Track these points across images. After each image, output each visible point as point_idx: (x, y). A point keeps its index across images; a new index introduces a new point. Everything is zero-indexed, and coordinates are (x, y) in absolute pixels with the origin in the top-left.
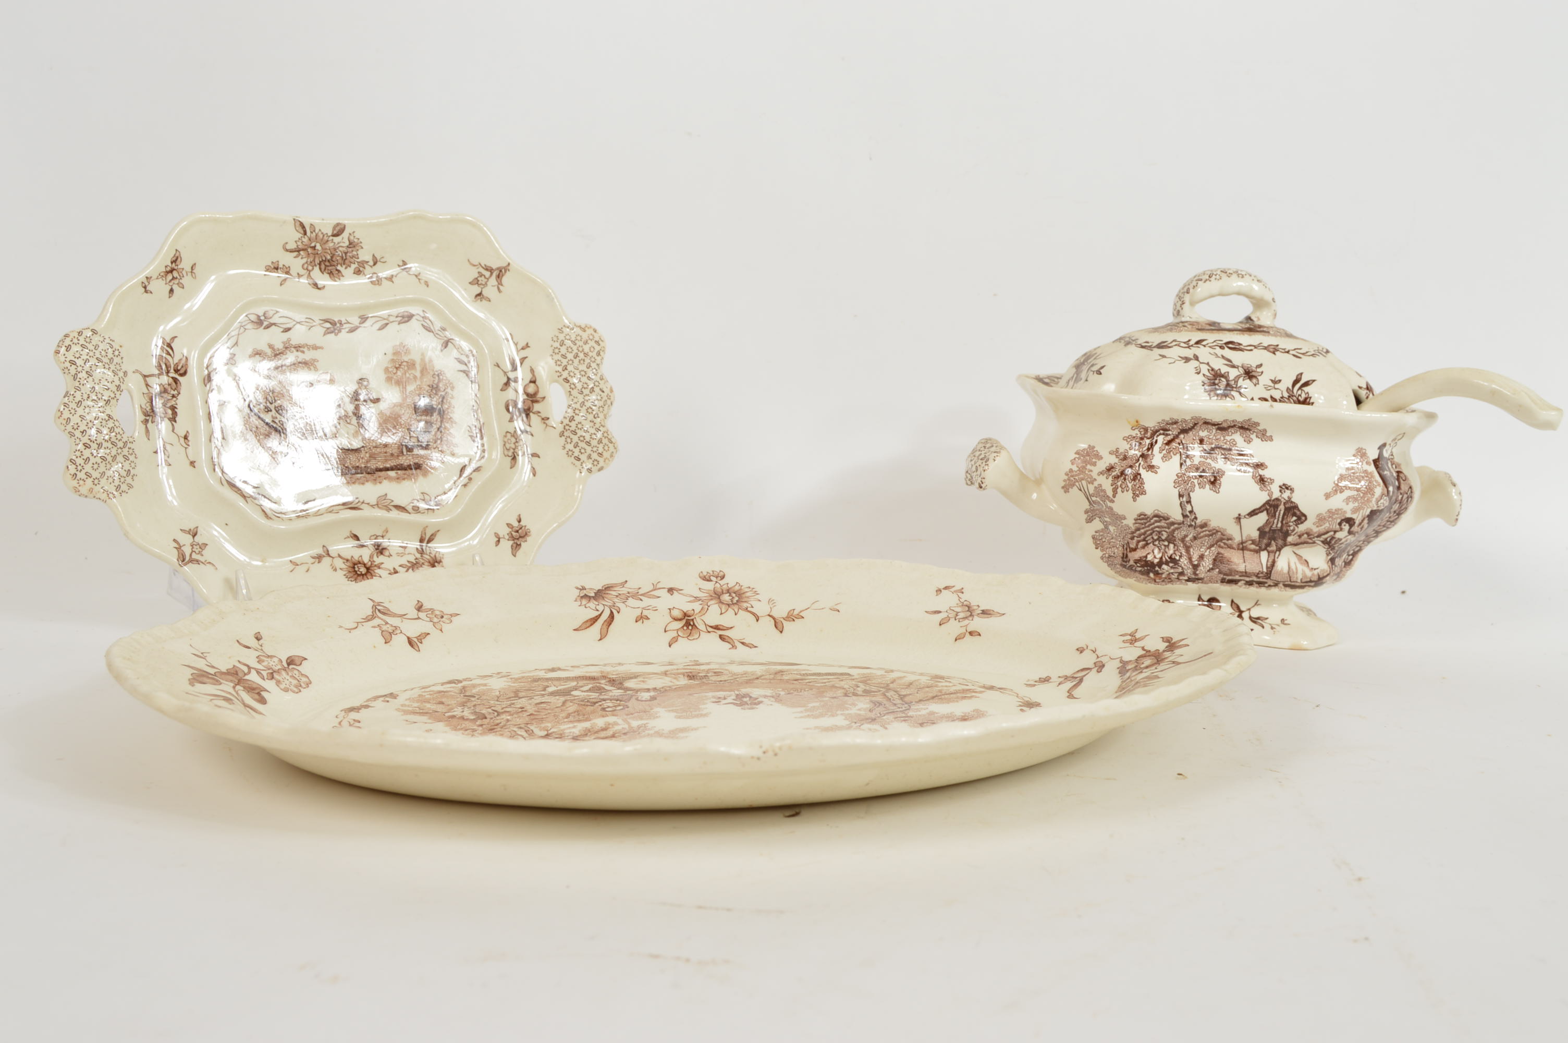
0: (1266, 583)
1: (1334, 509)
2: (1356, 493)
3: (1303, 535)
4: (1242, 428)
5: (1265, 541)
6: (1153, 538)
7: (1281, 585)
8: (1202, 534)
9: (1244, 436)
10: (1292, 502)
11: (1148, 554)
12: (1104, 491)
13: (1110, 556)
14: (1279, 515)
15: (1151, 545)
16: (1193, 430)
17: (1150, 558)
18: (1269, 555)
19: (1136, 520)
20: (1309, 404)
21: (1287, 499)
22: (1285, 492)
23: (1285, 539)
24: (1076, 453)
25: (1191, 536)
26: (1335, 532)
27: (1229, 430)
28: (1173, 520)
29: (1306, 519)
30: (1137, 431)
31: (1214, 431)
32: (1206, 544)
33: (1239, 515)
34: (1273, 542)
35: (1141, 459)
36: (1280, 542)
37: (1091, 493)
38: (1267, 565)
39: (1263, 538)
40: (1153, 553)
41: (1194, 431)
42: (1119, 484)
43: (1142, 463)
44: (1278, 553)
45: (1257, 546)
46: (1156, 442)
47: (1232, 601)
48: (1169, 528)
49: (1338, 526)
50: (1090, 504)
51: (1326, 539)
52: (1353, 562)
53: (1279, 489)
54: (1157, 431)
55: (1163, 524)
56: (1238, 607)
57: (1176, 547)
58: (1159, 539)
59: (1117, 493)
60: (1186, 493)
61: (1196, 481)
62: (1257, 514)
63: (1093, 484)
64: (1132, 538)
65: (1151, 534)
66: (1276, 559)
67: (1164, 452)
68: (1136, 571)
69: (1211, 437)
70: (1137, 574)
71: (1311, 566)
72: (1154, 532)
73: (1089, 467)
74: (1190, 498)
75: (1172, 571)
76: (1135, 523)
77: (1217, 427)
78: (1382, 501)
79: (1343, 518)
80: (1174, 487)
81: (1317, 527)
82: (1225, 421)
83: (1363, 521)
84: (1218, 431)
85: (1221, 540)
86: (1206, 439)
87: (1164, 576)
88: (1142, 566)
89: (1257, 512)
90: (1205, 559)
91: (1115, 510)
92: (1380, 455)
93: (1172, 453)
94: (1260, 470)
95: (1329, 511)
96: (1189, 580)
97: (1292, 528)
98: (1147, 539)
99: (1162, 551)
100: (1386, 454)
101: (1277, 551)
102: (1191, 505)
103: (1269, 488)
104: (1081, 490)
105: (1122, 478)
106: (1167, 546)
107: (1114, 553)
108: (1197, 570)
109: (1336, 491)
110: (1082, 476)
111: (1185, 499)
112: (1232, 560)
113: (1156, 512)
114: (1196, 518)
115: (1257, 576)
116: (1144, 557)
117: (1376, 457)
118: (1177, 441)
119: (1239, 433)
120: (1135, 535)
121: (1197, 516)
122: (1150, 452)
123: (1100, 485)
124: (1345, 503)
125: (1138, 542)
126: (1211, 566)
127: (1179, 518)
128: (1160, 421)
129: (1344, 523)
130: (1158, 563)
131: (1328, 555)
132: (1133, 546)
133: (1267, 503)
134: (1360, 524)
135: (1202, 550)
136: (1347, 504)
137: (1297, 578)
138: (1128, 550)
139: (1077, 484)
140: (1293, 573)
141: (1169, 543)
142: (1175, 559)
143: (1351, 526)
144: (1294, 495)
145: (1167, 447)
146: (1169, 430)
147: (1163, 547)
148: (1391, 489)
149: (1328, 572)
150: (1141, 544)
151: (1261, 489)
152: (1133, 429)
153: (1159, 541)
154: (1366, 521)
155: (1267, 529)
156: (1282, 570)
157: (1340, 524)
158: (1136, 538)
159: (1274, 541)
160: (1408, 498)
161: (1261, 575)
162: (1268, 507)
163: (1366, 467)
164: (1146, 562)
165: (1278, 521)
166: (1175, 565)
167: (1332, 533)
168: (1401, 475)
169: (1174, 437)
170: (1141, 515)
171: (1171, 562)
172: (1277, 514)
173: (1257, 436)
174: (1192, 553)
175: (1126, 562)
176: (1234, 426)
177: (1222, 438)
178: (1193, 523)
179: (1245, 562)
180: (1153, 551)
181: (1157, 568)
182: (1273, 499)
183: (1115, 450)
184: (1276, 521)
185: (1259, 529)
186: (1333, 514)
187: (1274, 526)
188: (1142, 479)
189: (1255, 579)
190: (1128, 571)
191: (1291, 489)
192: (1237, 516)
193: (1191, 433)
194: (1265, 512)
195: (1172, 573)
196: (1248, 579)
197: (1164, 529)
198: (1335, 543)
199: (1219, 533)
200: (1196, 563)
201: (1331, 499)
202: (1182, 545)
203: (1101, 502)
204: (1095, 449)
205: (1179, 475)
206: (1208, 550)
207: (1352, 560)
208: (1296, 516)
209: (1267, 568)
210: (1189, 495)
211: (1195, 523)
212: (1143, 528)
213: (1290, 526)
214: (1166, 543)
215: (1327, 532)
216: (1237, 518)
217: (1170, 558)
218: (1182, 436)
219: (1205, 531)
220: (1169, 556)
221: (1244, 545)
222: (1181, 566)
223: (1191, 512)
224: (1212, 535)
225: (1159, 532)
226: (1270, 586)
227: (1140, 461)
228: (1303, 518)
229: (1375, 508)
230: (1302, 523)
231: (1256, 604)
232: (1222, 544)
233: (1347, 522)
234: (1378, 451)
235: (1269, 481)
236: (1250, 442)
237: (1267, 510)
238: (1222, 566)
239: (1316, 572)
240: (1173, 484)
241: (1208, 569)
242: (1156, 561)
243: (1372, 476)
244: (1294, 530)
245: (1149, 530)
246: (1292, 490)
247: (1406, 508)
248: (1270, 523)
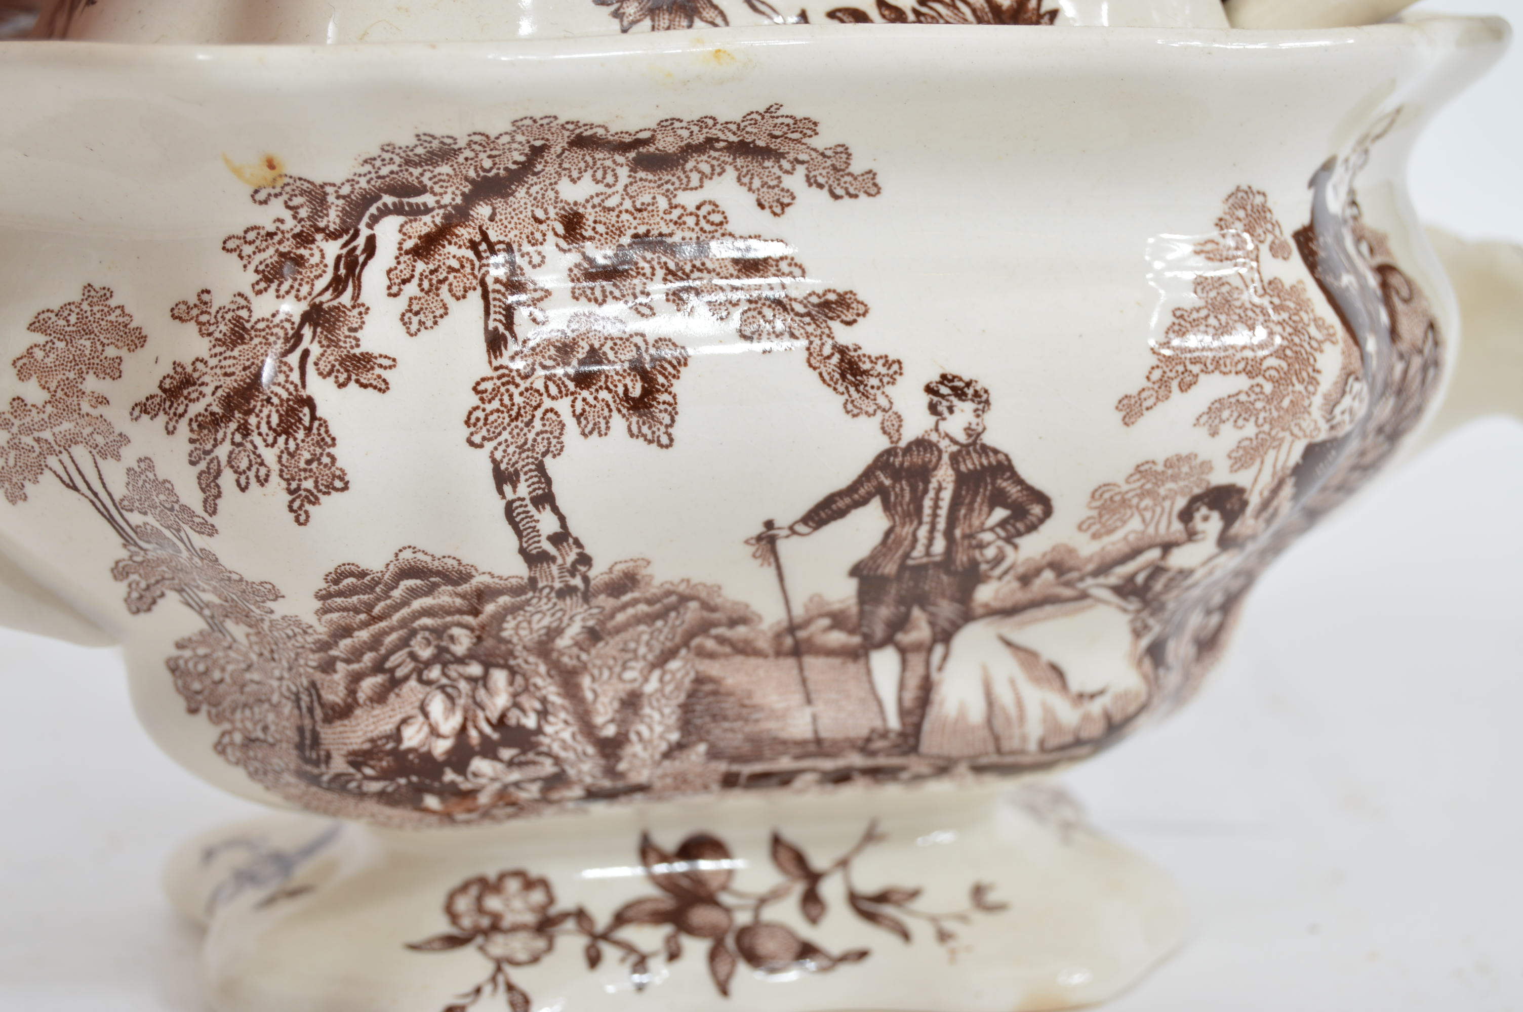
0: (902, 769)
1: (1160, 459)
2: (1242, 382)
3: (1038, 572)
4: (742, 149)
5: (885, 612)
6: (413, 656)
7: (962, 768)
8: (620, 617)
9: (757, 183)
10: (985, 449)
11: (405, 721)
12: (165, 486)
13: (250, 742)
14: (936, 506)
15: (413, 683)
16: (532, 179)
17: (413, 737)
18: (904, 663)
19: (323, 597)
20: (1037, 19)
21: (962, 438)
22: (951, 410)
23: (964, 596)
24: (32, 327)
25: (574, 630)
26: (1167, 547)
27: (690, 165)
28: (486, 579)
29: (1048, 511)
30: (277, 208)
31: (623, 173)
32: (642, 650)
33: (769, 525)
34: (916, 612)
35: (307, 331)
36: (946, 609)
37: (117, 498)
38: (900, 701)
39: (877, 601)
40: (426, 715)
41: (536, 185)
42: (223, 452)
43: (316, 350)
44: (939, 650)
45: (852, 632)
46: (371, 247)
47: (777, 842)
48: (476, 613)
49: (1177, 526)
50: (127, 541)
51: (1131, 578)
52: (1223, 637)
53: (926, 398)
54: (368, 199)
55: (445, 597)
56: (800, 859)
57: (519, 680)
58: (442, 657)
59: (219, 495)
60: (524, 463)
61: (563, 406)
62: (842, 514)
63: (118, 457)
64: (328, 667)
65: (405, 643)
66: (935, 675)
67: (411, 289)
68: (362, 795)
69: (609, 203)
70: (372, 806)
71: (1076, 683)
72: (413, 633)
73: (91, 383)
74: (549, 482)
75: (515, 776)
76: (326, 611)
77: (632, 155)
78: (1347, 402)
79: (1197, 491)
80: (471, 443)
81: (1095, 536)
82: (668, 124)
83: (1275, 491)
84: (641, 174)
85: (704, 628)
86: (590, 215)
87: (483, 799)
88: (384, 775)
89: (841, 504)
90: (647, 710)
91: (229, 560)
92: (1317, 208)
93: (444, 288)
94: (836, 326)
95: (1142, 471)
96: (592, 795)
97: (990, 552)
98: (388, 665)
99: (461, 702)
100: (1335, 203)
101: (935, 641)
102: (556, 510)
103: (882, 401)
104: (75, 488)
105: (233, 426)
106: (484, 680)
107: (265, 729)
108: (619, 759)
109: (1164, 382)
110: (66, 426)
111: (523, 490)
112: (758, 699)
113: (407, 555)
114: (585, 560)
115: (864, 746)
116: (388, 737)
117: (1302, 219)
118: (466, 233)
119: (731, 174)
120: (334, 653)
121: (588, 551)
122: (346, 298)
123: (147, 462)
124: (1203, 431)
125: (356, 678)
126: (675, 737)
127: (518, 569)
128: (375, 152)
129: (1204, 510)
130: (450, 752)
131: (1137, 634)
132: (335, 694)
133: (883, 462)
134: (1265, 504)
135: (628, 675)
136: (1214, 434)
137: (1024, 739)
138: (319, 713)
139: (52, 461)
140: (1008, 719)
141: (488, 666)
142: (520, 728)
143: (1229, 518)
144: (989, 418)
145: (420, 266)
146: (421, 190)
147: (463, 685)
148: (1371, 345)
149: (1143, 697)
150: (368, 685)
151: (852, 411)
152: (258, 197)
153: (445, 665)
154: (1288, 490)
155: (890, 568)
156: (962, 714)
157: (1186, 516)
158: (340, 666)
159: (923, 607)
160: (1425, 369)
161: (879, 744)
162: (887, 482)
163: (1273, 267)
164: (399, 756)
165: (933, 530)
166: (524, 752)
167: (1154, 554)
168: (1395, 280)
169: (446, 217)
170: (338, 576)
171: (506, 743)
172: (928, 503)
173: (811, 181)
174: (589, 696)
175: (317, 763)
176: (710, 143)
177: (663, 203)
178: (577, 582)
179: (809, 701)
180: (424, 710)
181: (449, 776)
182: (903, 444)
183: (193, 300)
184: (923, 532)
185: (856, 571)
186: (1159, 478)
187: (918, 552)
188: (324, 423)
189: (857, 760)
190: (329, 796)
191: (976, 394)
192: (759, 529)
193: (521, 193)
194: (876, 504)
195: (517, 784)
196: (828, 765)
197: (457, 618)
198: (1167, 588)
199: (693, 605)
200: (610, 731)
201: (1148, 422)
202: (542, 669)
203: (167, 533)
204: (113, 303)
205: (488, 386)
206: (656, 674)
207: (1220, 628)
208: (1005, 506)
209: (903, 713)
210: (541, 468)
211: (586, 580)
212: (365, 625)
213: (981, 546)
214: (475, 669)
215: (1136, 553)
216: (759, 538)
217: (500, 723)
218: (483, 211)
219: (635, 602)
220: (494, 716)
221: (802, 634)
222: (548, 754)
223: (560, 538)
224: (663, 615)
225: (439, 632)
226: (918, 778)
227: (305, 344)
228: (1037, 510)
229: (1322, 435)
230: (1032, 528)
231: (871, 836)
232: (710, 644)
233: (1211, 507)
234: (1306, 196)
235: (880, 368)
236: (784, 206)
237: (883, 492)
238: (717, 731)
239: (1096, 707)
240: (466, 432)
241: (664, 747)
242: (441, 747)
243: (1303, 305)
244: (999, 560)
245: (392, 629)
246: (982, 399)
247: (1419, 410)
248: (899, 542)
